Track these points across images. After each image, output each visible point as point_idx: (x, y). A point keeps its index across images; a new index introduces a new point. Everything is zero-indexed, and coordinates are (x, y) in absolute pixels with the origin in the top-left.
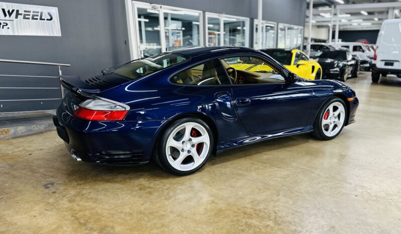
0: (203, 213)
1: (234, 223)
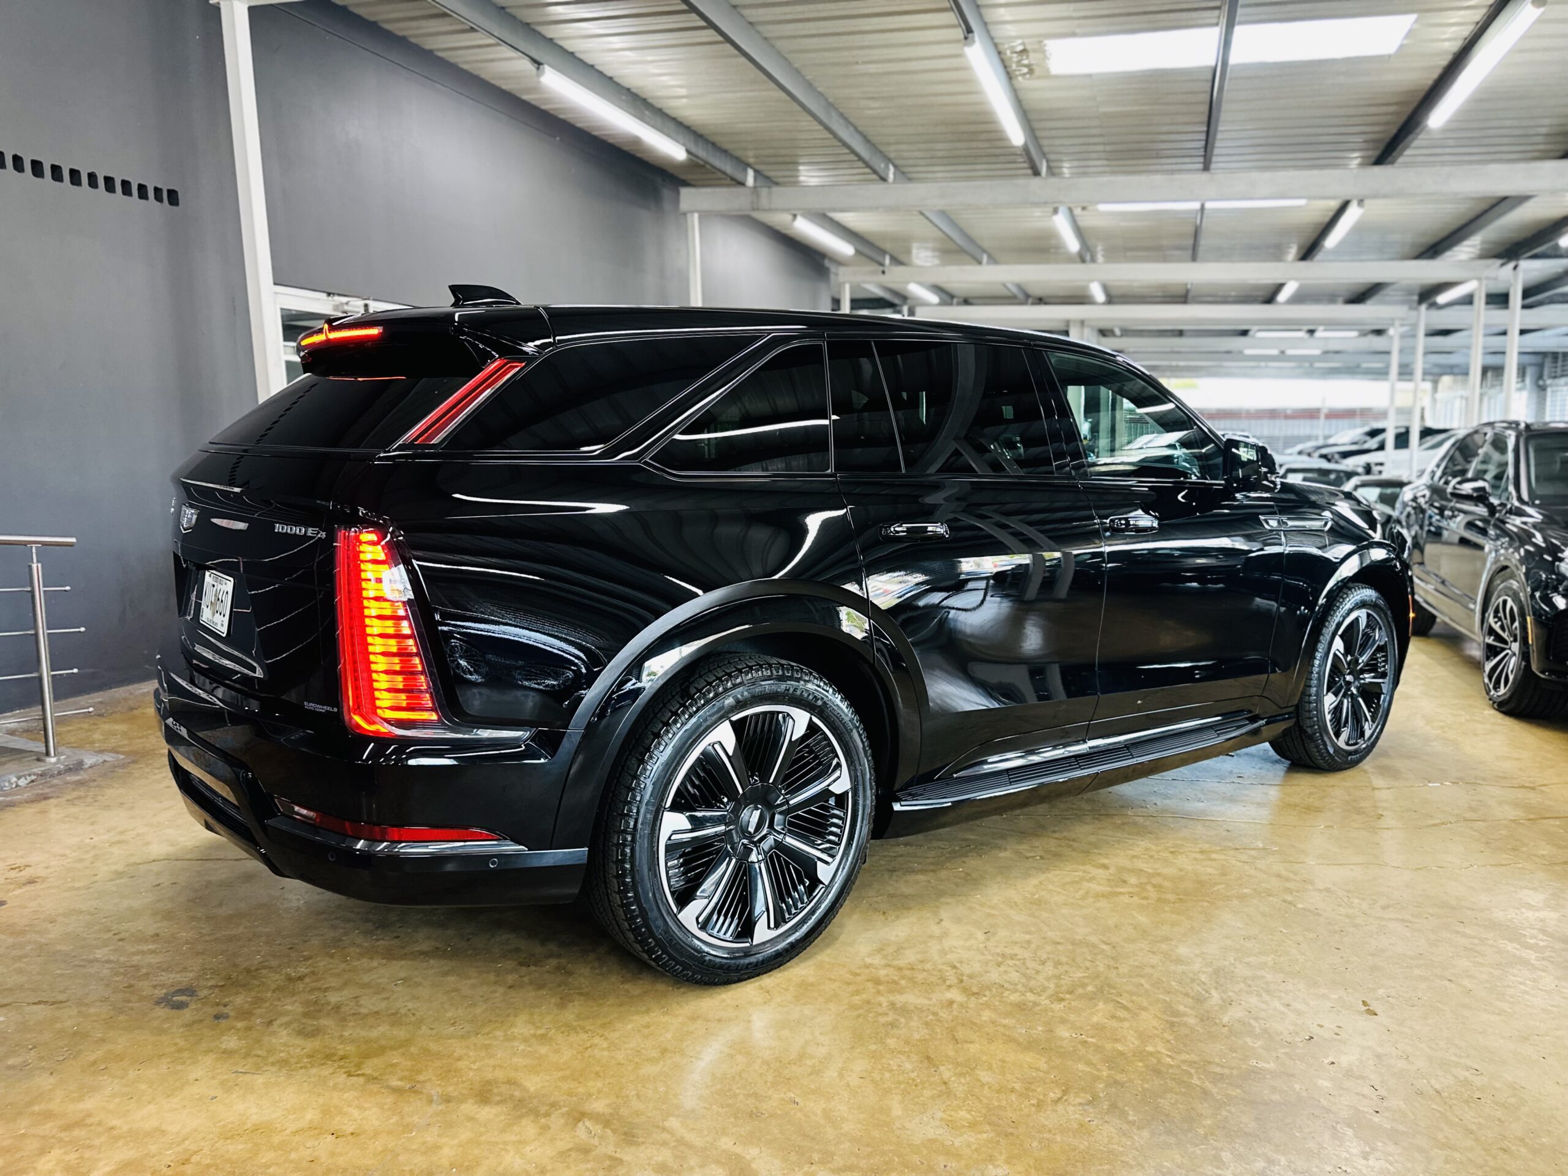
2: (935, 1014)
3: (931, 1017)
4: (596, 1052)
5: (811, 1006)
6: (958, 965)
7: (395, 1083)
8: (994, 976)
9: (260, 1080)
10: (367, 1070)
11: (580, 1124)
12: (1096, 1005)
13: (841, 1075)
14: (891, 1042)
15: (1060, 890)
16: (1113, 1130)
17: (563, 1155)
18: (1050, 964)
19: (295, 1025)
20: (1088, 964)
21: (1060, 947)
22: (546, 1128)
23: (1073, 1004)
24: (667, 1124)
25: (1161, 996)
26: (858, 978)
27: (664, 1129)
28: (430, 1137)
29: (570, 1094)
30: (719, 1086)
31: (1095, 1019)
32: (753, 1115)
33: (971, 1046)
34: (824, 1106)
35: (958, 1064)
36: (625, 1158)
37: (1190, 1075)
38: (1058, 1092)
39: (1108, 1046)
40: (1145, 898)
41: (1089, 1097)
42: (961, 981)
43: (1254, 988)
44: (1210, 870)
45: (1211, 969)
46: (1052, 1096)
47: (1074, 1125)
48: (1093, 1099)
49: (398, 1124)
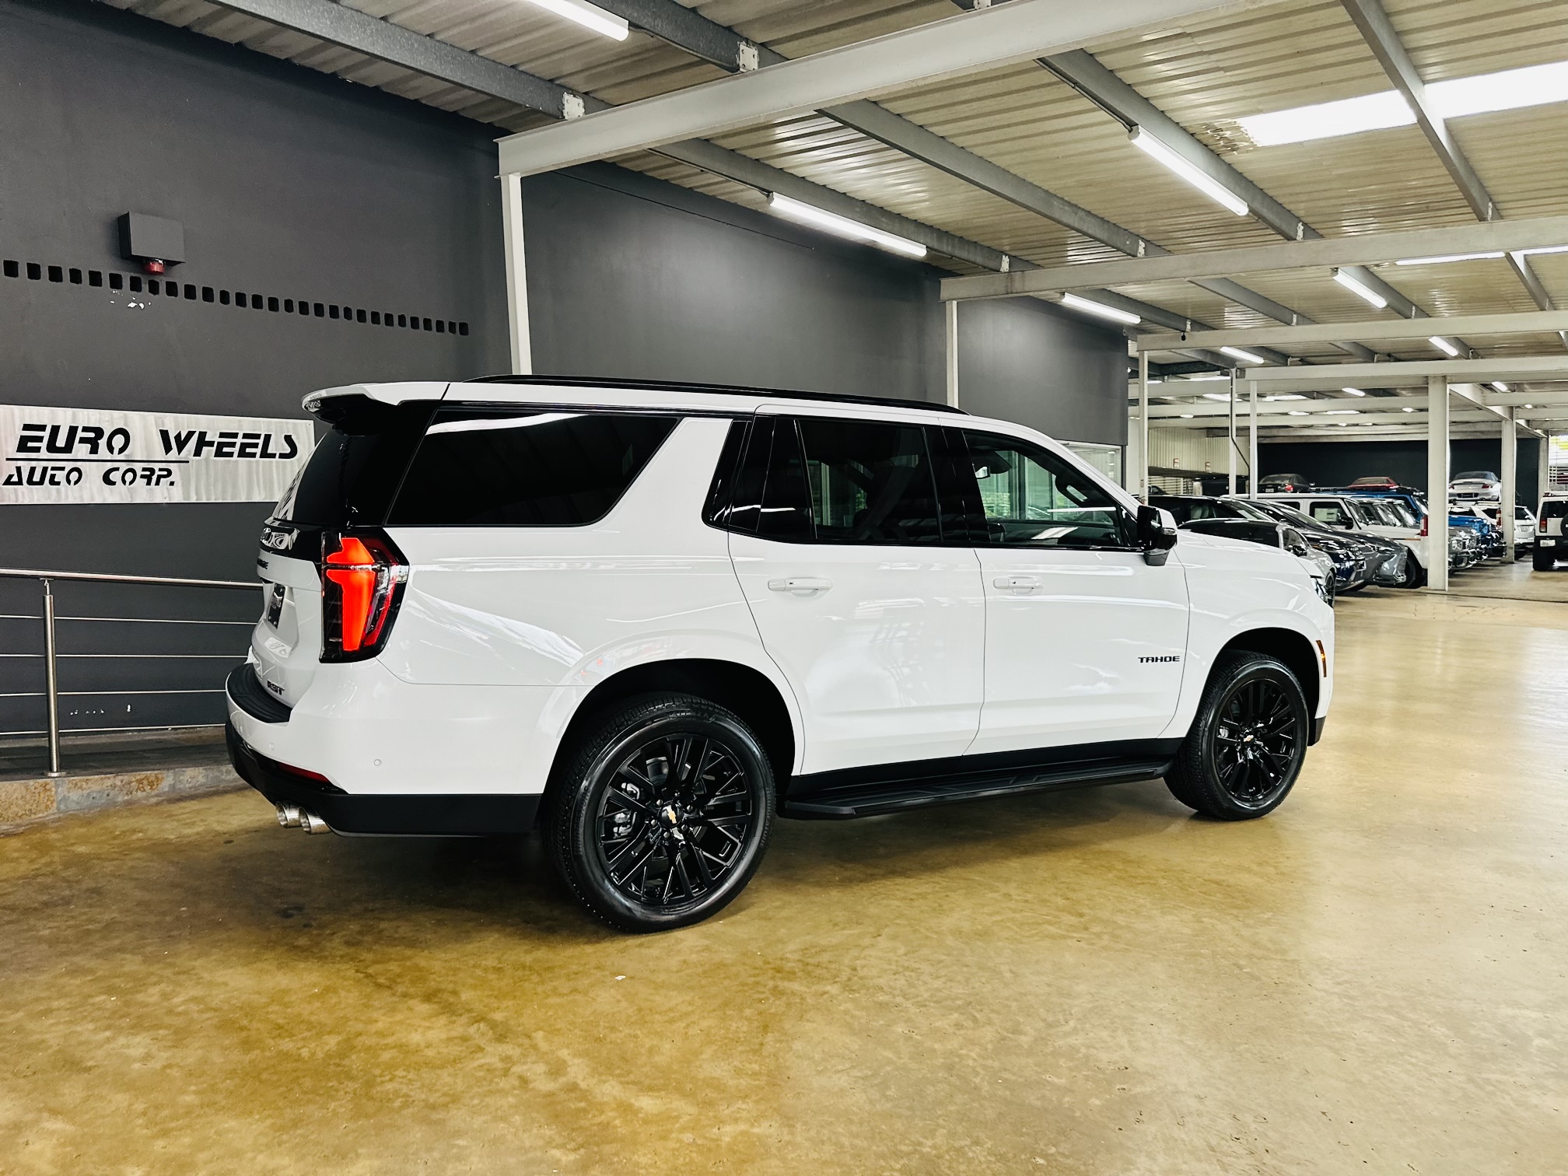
0: (675, 969)
1: (746, 988)
2: (802, 999)
3: (798, 1001)
4: (526, 984)
5: (710, 979)
6: (859, 969)
7: (381, 980)
8: (881, 982)
10: (370, 971)
11: (476, 1025)
12: (951, 1014)
13: (688, 1026)
14: (748, 1012)
15: (1015, 928)
16: (865, 1098)
17: (450, 1039)
18: (943, 980)
19: (347, 938)
20: (977, 985)
21: (965, 969)
22: (454, 1022)
23: (932, 1010)
24: (534, 1035)
25: (1018, 1018)
26: (767, 966)
27: (529, 1037)
28: (375, 1015)
29: (485, 1006)
30: (592, 1018)
31: (939, 1024)
32: (598, 1040)
33: (809, 1024)
34: (655, 1043)
36: (489, 1049)
37: (977, 1074)
38: (847, 1065)
39: (928, 1044)
40: (1093, 944)
41: (870, 1073)
42: (849, 979)
43: (1115, 1025)
44: (1186, 931)
45: (1091, 1005)
46: (840, 1067)
47: (836, 1089)
48: (872, 1075)
49: (363, 1004)
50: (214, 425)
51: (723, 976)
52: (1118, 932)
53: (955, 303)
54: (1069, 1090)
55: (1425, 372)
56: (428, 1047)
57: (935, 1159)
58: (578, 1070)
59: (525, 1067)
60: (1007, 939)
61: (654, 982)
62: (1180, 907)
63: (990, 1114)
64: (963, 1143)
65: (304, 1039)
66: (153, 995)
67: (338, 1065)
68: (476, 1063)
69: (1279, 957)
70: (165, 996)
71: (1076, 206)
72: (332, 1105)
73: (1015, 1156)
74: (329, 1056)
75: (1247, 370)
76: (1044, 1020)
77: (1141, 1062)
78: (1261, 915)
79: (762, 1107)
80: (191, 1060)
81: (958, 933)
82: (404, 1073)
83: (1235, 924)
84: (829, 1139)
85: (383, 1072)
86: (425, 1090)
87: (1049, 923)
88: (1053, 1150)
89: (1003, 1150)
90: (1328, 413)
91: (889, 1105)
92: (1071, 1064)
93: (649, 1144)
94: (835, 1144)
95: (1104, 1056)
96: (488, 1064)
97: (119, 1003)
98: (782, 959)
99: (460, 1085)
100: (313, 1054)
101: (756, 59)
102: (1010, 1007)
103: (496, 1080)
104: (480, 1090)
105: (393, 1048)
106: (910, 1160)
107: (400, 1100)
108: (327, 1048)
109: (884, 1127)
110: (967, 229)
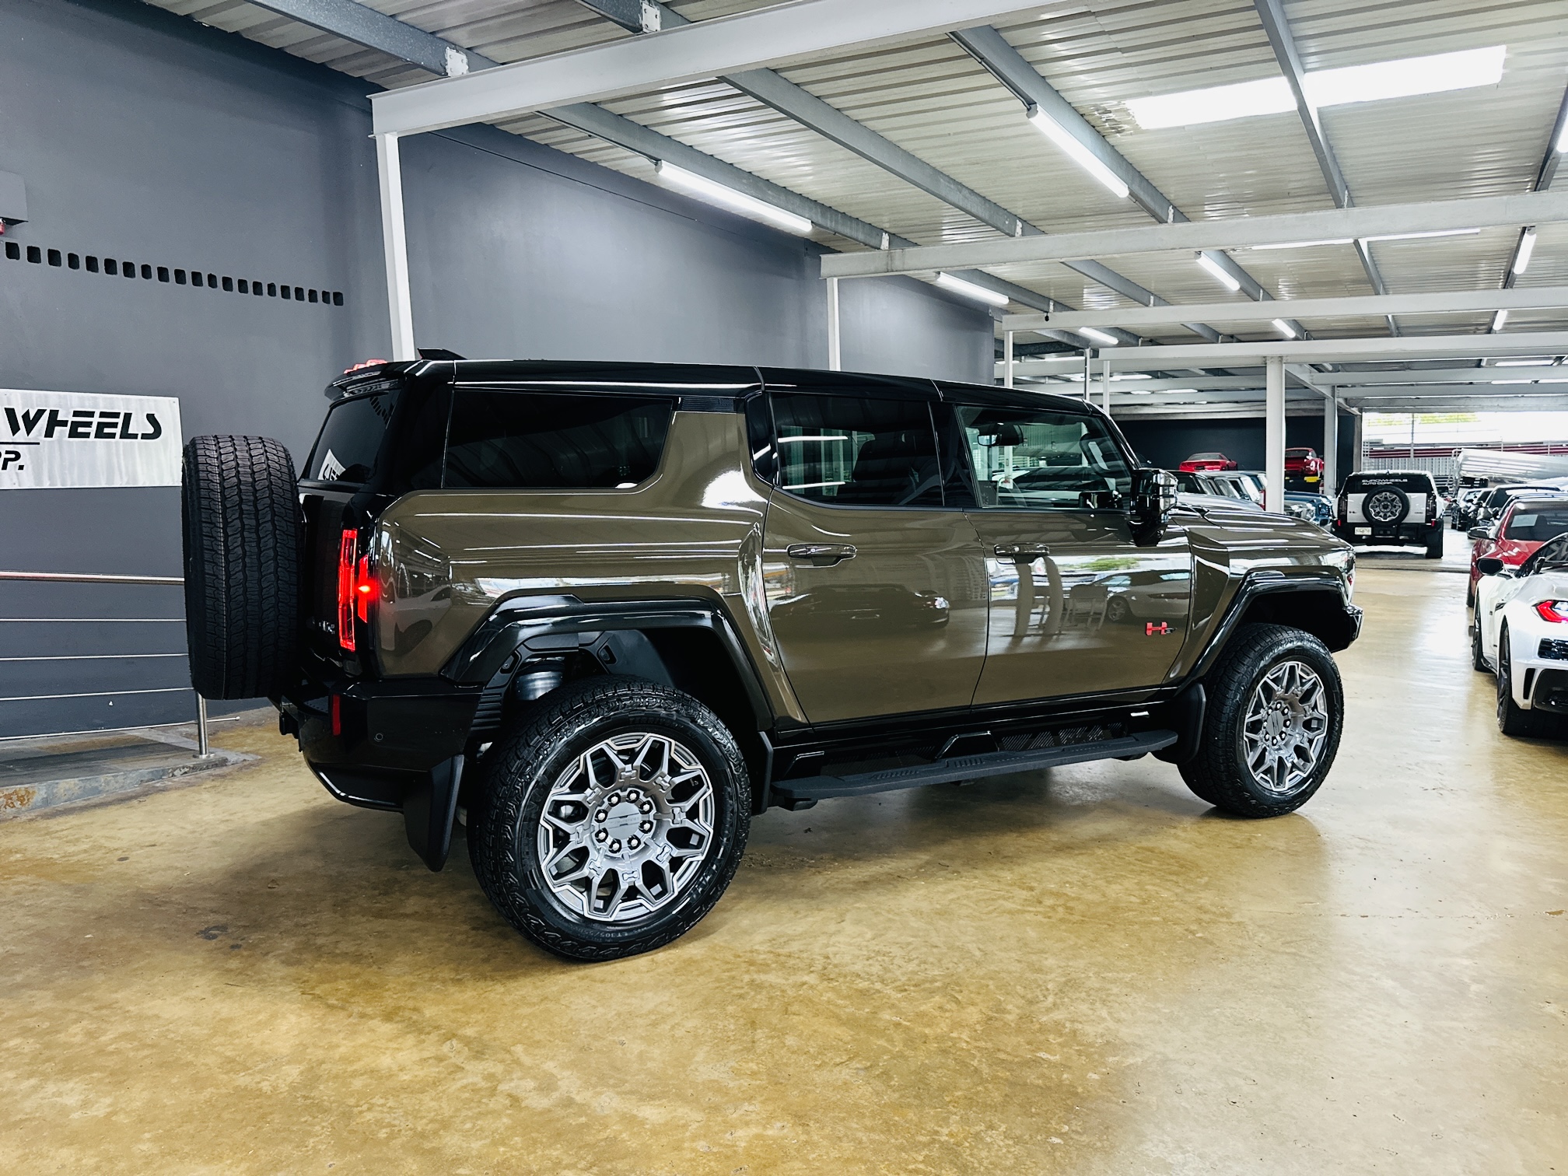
1: (722, 984)
2: (783, 991)
3: (778, 993)
5: (684, 977)
6: (831, 956)
7: (332, 1001)
8: (857, 967)
9: (240, 990)
10: (317, 991)
11: (448, 1042)
12: (933, 997)
13: (673, 1028)
14: (730, 1009)
15: (971, 904)
16: (870, 1089)
17: (423, 1060)
18: (916, 962)
19: (283, 958)
20: (951, 965)
21: (935, 950)
22: (424, 1041)
23: (913, 994)
24: (512, 1048)
25: (998, 996)
26: (738, 959)
27: (509, 1052)
28: (334, 1040)
29: (453, 1021)
30: (570, 1027)
31: (922, 1009)
32: (583, 1049)
33: (796, 1017)
34: (643, 1048)
35: (774, 1030)
36: (468, 1067)
37: (974, 1056)
38: (845, 1058)
39: (918, 1029)
40: (1049, 917)
41: (869, 1064)
42: (825, 968)
43: (1092, 998)
44: (1133, 899)
45: (1064, 979)
46: (838, 1060)
47: (840, 1083)
48: (871, 1066)
49: (318, 1029)
50: (68, 404)
51: (696, 973)
52: (1070, 904)
53: (836, 279)
54: (1065, 1066)
55: (1264, 353)
56: (401, 1070)
57: (954, 1146)
58: (569, 1083)
59: (512, 1084)
60: (967, 917)
61: (626, 984)
62: (1122, 876)
63: (997, 1097)
64: (978, 1128)
65: (260, 1072)
66: (75, 1035)
67: (305, 1098)
68: (459, 1084)
69: (1224, 920)
70: (90, 1035)
71: (960, 184)
72: (311, 1142)
73: (1031, 1138)
74: (293, 1088)
75: (1101, 351)
76: (1023, 997)
77: (1124, 1032)
78: (1198, 880)
79: (770, 1108)
80: (138, 1104)
81: (918, 913)
82: (382, 1101)
83: (1178, 891)
84: (846, 1135)
85: (358, 1101)
86: (410, 1117)
87: (1005, 899)
88: (1066, 1128)
89: (1018, 1132)
90: (1169, 392)
91: (896, 1095)
92: (1060, 1040)
93: (664, 1156)
94: (854, 1140)
95: (1089, 1029)
96: (472, 1083)
97: (38, 1046)
98: (752, 952)
99: (447, 1112)
100: (275, 1088)
101: (658, 20)
102: (988, 986)
103: (484, 1100)
104: (470, 1114)
105: (362, 1075)
106: (931, 1151)
107: (384, 1130)
108: (289, 1080)
109: (896, 1118)
110: (851, 205)
